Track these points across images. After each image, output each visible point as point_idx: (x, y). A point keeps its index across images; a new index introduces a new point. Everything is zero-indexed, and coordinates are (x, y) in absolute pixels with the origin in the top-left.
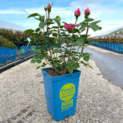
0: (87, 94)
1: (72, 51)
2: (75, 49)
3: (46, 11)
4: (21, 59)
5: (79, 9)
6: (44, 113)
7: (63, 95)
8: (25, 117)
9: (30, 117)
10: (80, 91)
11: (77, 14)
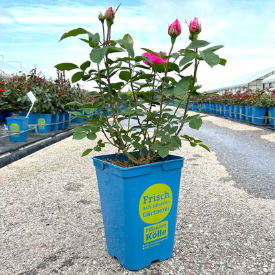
0: (198, 219)
1: (163, 113)
2: (170, 110)
3: (103, 23)
4: (10, 151)
5: (177, 21)
6: (101, 259)
7: (146, 211)
8: (57, 269)
9: (70, 269)
10: (181, 215)
11: (173, 31)
